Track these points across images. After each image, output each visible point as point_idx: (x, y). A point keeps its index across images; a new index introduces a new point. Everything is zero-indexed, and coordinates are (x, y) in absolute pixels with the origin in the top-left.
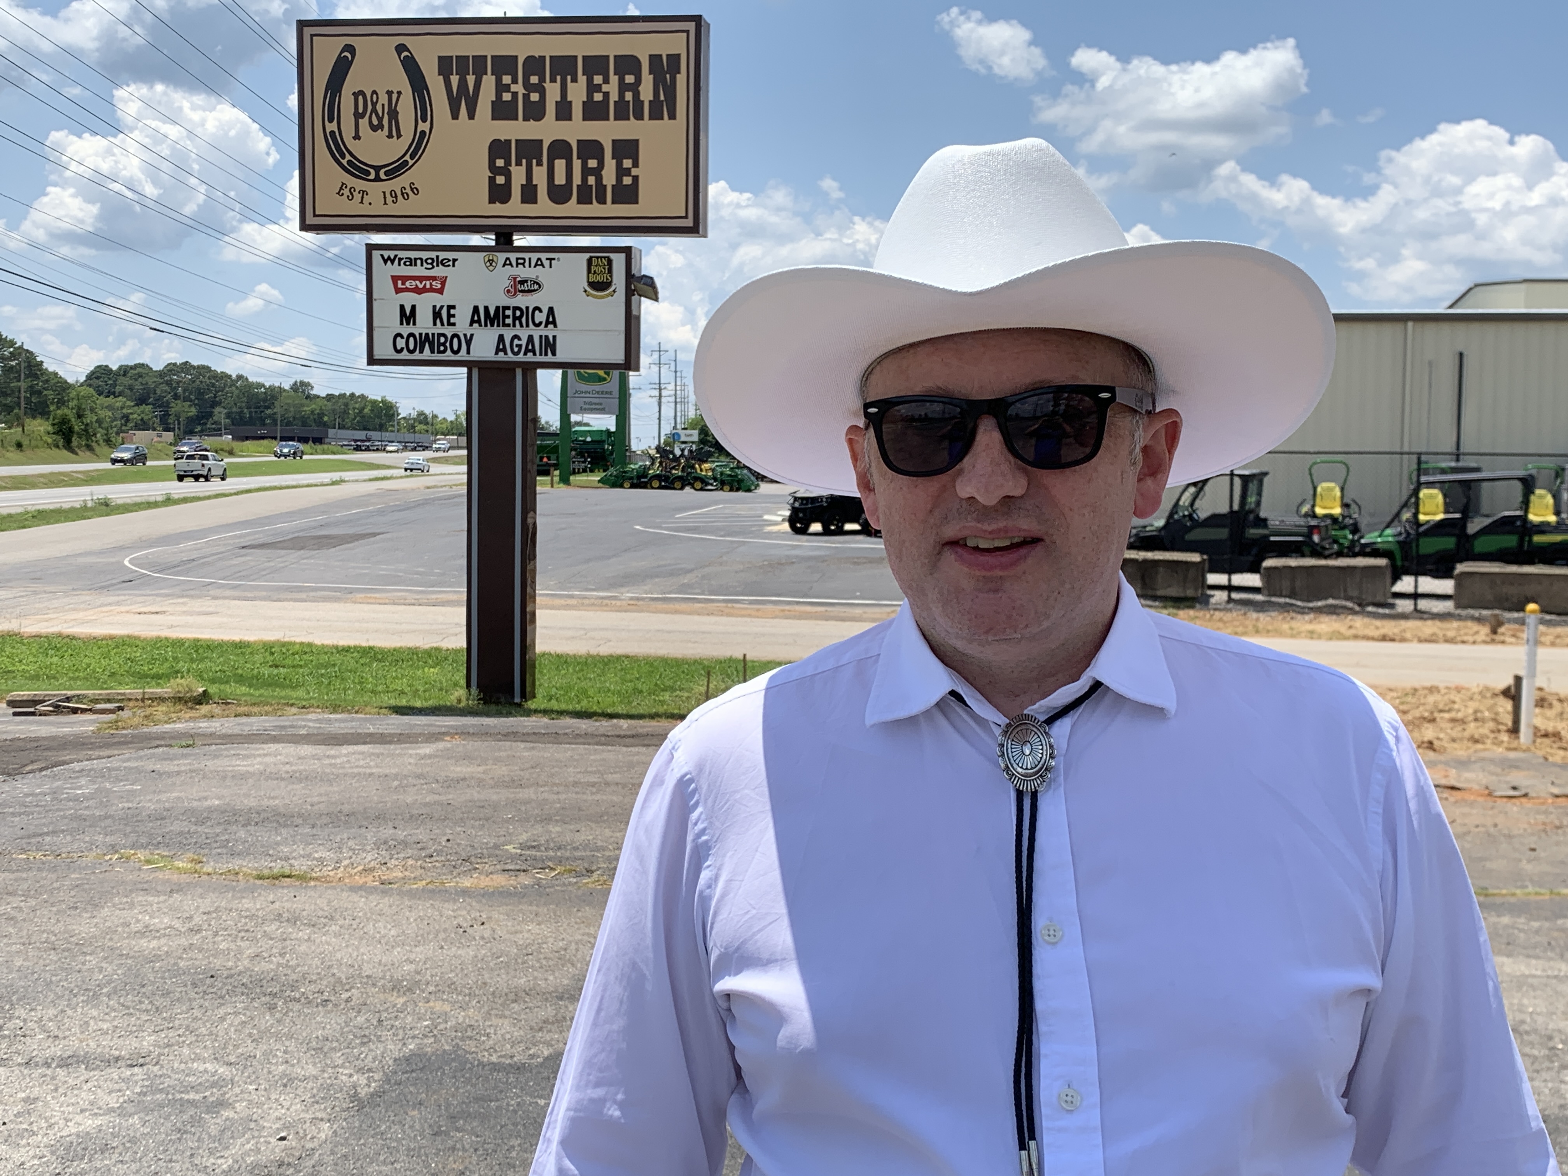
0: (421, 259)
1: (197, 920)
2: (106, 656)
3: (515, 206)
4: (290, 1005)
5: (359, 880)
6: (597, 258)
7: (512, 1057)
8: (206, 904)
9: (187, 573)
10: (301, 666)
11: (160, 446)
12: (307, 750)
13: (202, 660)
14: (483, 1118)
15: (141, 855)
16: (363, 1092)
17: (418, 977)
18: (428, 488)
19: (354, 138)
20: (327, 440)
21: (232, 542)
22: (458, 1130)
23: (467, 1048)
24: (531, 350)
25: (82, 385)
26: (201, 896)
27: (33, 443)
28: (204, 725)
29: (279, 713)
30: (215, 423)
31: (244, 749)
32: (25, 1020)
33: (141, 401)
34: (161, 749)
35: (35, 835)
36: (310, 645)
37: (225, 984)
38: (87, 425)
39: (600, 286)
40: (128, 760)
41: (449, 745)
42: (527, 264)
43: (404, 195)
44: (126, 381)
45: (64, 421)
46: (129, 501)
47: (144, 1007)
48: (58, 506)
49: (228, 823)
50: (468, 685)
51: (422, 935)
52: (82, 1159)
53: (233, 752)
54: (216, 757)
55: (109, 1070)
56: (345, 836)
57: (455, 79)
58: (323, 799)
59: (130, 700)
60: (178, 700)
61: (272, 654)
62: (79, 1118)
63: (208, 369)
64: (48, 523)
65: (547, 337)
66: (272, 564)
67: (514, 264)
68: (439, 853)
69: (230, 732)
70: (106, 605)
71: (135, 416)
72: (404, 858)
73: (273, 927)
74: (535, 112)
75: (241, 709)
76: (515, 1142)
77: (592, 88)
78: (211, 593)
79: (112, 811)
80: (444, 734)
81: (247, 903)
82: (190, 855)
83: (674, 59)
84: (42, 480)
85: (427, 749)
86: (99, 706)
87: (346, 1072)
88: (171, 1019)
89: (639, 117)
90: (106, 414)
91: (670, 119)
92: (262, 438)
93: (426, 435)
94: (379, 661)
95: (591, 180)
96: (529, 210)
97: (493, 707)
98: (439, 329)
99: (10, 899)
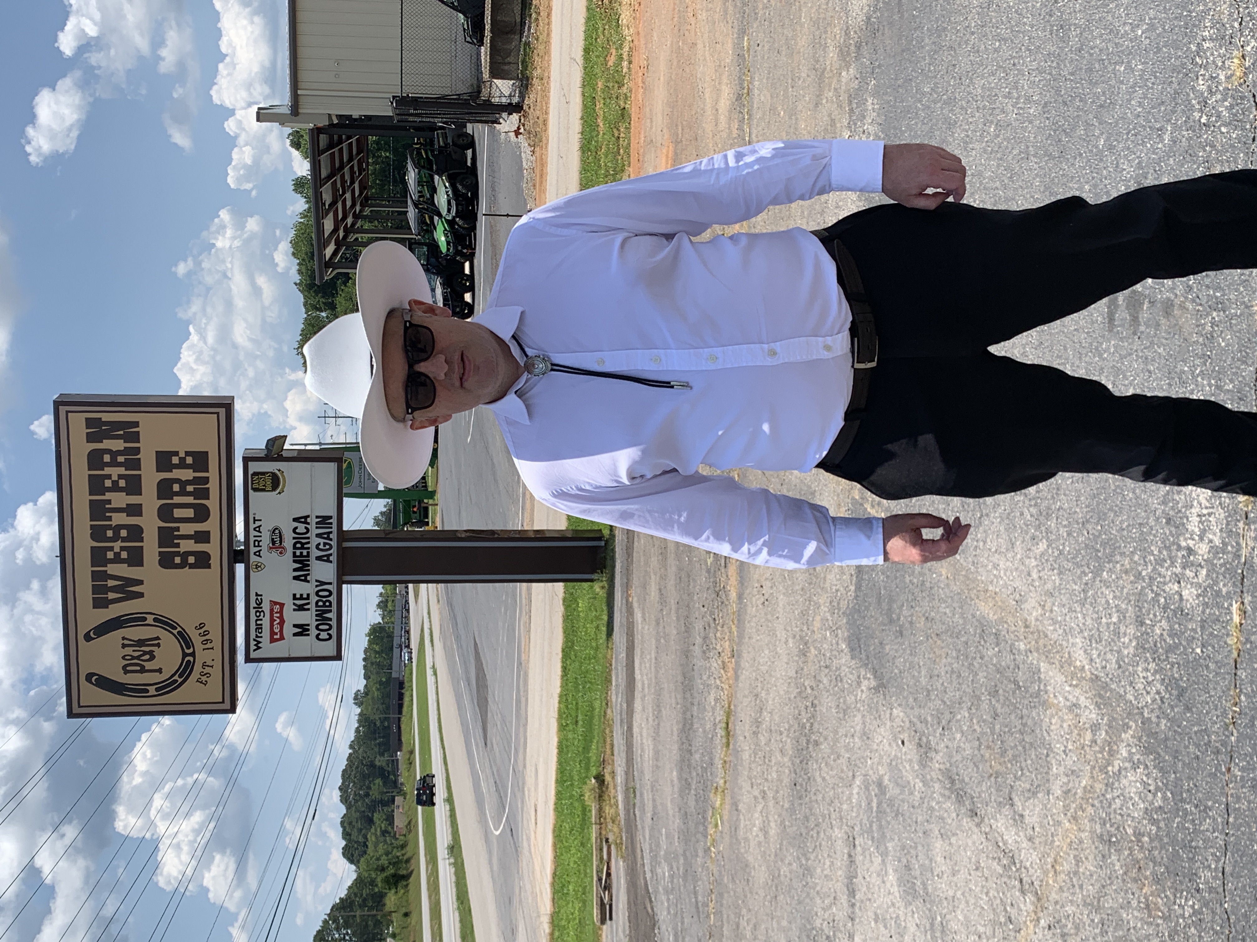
0: (257, 620)
1: (756, 793)
2: (568, 849)
3: (213, 548)
4: (815, 730)
5: (731, 673)
6: (252, 484)
7: (852, 575)
8: (746, 786)
9: (505, 787)
10: (577, 703)
11: (406, 808)
12: (638, 705)
13: (571, 778)
14: (891, 601)
15: (711, 831)
16: (873, 683)
17: (798, 637)
18: (439, 601)
19: (161, 673)
20: (401, 678)
21: (481, 753)
22: (899, 619)
23: (845, 607)
24: (328, 536)
25: (358, 867)
26: (741, 788)
27: (404, 904)
28: (620, 779)
29: (611, 722)
30: (388, 765)
31: (637, 751)
32: (824, 920)
33: (371, 821)
34: (637, 812)
35: (697, 908)
36: (561, 696)
37: (800, 776)
38: (390, 863)
39: (275, 482)
40: (644, 837)
41: (635, 599)
42: (259, 539)
43: (206, 633)
44: (355, 834)
45: (387, 881)
46: (450, 831)
47: (815, 835)
48: (453, 885)
49: (689, 766)
50: (592, 580)
51: (769, 631)
52: (914, 884)
53: (639, 759)
54: (642, 772)
55: (857, 863)
56: (699, 681)
57: (111, 596)
58: (673, 694)
59: (600, 834)
60: (601, 797)
61: (567, 724)
62: (888, 885)
63: (344, 771)
64: (467, 892)
65: (317, 523)
66: (499, 723)
67: (259, 549)
68: (712, 613)
69: (624, 760)
70: (530, 849)
71: (383, 825)
72: (716, 639)
73: (762, 738)
74: (136, 533)
75: (608, 752)
76: (908, 579)
77: (115, 488)
78: (521, 769)
79: (680, 851)
80: (627, 601)
81: (746, 756)
82: (712, 795)
83: (90, 423)
84: (433, 897)
85: (638, 615)
86: (605, 857)
87: (860, 694)
88: (824, 816)
89: (137, 451)
90: (381, 848)
91: (138, 427)
92: (399, 728)
93: (396, 602)
94: (573, 644)
95: (190, 488)
96: (215, 537)
97: (609, 562)
98: (312, 606)
99: (741, 927)
